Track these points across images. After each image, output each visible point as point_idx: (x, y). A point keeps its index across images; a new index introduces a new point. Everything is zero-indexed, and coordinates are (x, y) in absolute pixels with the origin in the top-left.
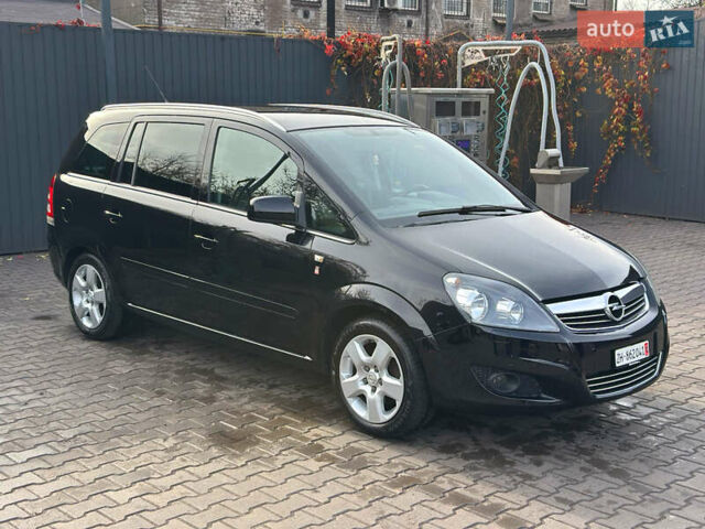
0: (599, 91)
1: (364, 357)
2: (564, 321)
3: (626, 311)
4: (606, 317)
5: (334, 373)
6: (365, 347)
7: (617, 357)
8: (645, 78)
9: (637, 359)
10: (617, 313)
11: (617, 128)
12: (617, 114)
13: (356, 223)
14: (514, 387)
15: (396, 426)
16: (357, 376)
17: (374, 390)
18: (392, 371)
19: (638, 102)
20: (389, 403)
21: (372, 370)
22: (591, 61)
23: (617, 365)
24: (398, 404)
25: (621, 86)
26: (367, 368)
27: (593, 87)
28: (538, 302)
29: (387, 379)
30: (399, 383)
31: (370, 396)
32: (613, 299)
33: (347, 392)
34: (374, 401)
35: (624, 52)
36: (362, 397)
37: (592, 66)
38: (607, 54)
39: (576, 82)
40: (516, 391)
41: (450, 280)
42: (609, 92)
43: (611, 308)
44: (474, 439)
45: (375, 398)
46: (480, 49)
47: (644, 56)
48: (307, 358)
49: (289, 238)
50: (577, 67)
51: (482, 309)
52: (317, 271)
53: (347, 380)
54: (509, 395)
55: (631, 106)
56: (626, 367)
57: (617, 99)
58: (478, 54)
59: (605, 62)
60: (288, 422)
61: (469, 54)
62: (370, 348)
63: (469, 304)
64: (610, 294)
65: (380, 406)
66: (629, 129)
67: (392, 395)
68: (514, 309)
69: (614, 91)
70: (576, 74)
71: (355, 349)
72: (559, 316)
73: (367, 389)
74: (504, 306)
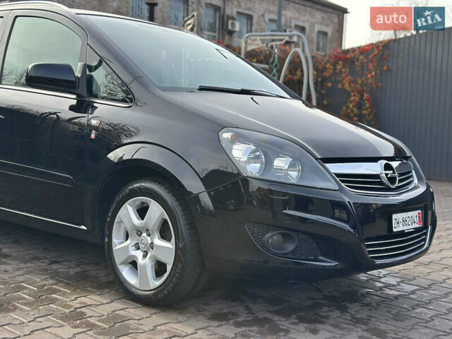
0: (340, 86)
1: (136, 221)
2: (343, 181)
3: (400, 181)
4: (381, 183)
5: (106, 240)
6: (137, 210)
7: (394, 221)
8: (372, 76)
9: (411, 227)
10: (392, 180)
11: (352, 111)
12: (353, 101)
13: (134, 87)
14: (291, 247)
15: (165, 292)
16: (129, 241)
17: (145, 256)
18: (164, 235)
19: (367, 93)
20: (160, 268)
21: (144, 235)
22: (335, 64)
23: (395, 230)
24: (169, 268)
25: (355, 82)
26: (139, 233)
27: (336, 83)
28: (317, 159)
29: (158, 242)
30: (170, 245)
31: (140, 261)
32: (388, 167)
33: (118, 259)
34: (144, 267)
35: (358, 59)
36: (134, 264)
37: (335, 69)
38: (346, 60)
39: (324, 80)
40: (292, 252)
41: (226, 135)
42: (347, 86)
43: (387, 175)
44: (247, 308)
45: (145, 263)
46: (258, 38)
47: (371, 61)
48: (83, 227)
49: (72, 108)
50: (325, 69)
51: (258, 165)
52: (93, 136)
53: (119, 247)
54: (285, 255)
55: (362, 96)
56: (402, 234)
57: (353, 91)
58: (256, 42)
59: (344, 66)
60: (55, 291)
61: (249, 41)
62: (142, 212)
63: (245, 159)
64: (384, 162)
65: (150, 272)
66: (361, 112)
67: (163, 259)
68: (292, 166)
69: (350, 86)
70: (324, 74)
71: (128, 213)
72: (338, 175)
73: (139, 255)
74: (280, 163)
